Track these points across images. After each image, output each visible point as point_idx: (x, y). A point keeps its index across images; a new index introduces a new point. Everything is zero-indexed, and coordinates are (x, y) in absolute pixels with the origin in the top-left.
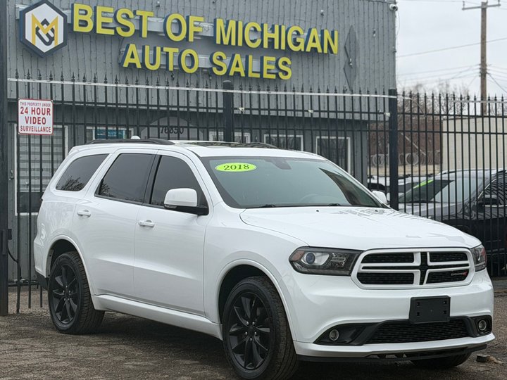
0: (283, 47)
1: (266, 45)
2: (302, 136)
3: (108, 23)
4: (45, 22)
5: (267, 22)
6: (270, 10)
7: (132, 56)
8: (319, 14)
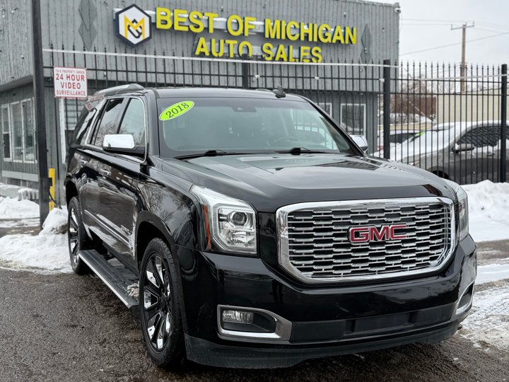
0: (315, 40)
1: (302, 38)
2: (331, 104)
3: (183, 22)
4: (134, 21)
5: (304, 21)
6: (306, 13)
7: (202, 47)
8: (343, 17)
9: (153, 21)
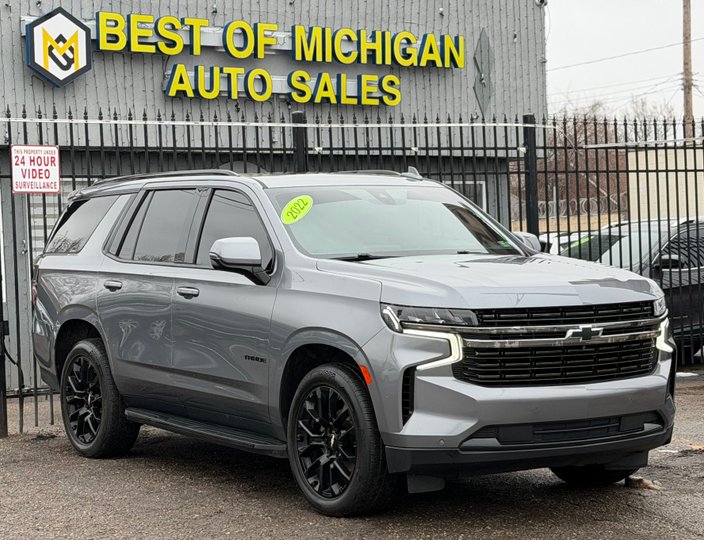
0: (388, 61)
1: (364, 60)
3: (147, 37)
4: (61, 39)
5: (365, 28)
6: (369, 11)
7: (181, 81)
8: (437, 14)
9: (93, 36)
